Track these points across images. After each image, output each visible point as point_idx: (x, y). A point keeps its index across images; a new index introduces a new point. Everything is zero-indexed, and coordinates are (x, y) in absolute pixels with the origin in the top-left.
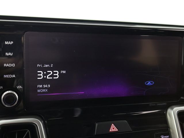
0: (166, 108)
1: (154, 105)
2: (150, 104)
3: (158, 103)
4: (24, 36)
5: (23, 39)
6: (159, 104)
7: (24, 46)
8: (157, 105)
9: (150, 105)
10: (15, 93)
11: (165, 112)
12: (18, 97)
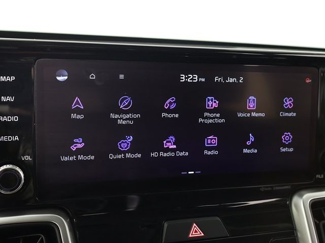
0: (290, 195)
1: (270, 189)
2: (261, 187)
3: (275, 186)
4: (35, 66)
5: (34, 72)
6: (277, 188)
7: (35, 84)
9: (262, 189)
10: (18, 169)
11: (288, 203)
12: (24, 176)
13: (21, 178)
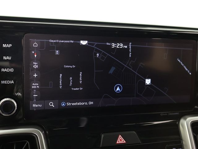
0: (178, 118)
1: (166, 114)
2: (161, 113)
3: (170, 113)
4: (24, 38)
6: (171, 114)
7: (24, 49)
8: (169, 114)
9: (162, 115)
10: (13, 101)
11: (177, 123)
12: (17, 105)
13: (15, 106)
